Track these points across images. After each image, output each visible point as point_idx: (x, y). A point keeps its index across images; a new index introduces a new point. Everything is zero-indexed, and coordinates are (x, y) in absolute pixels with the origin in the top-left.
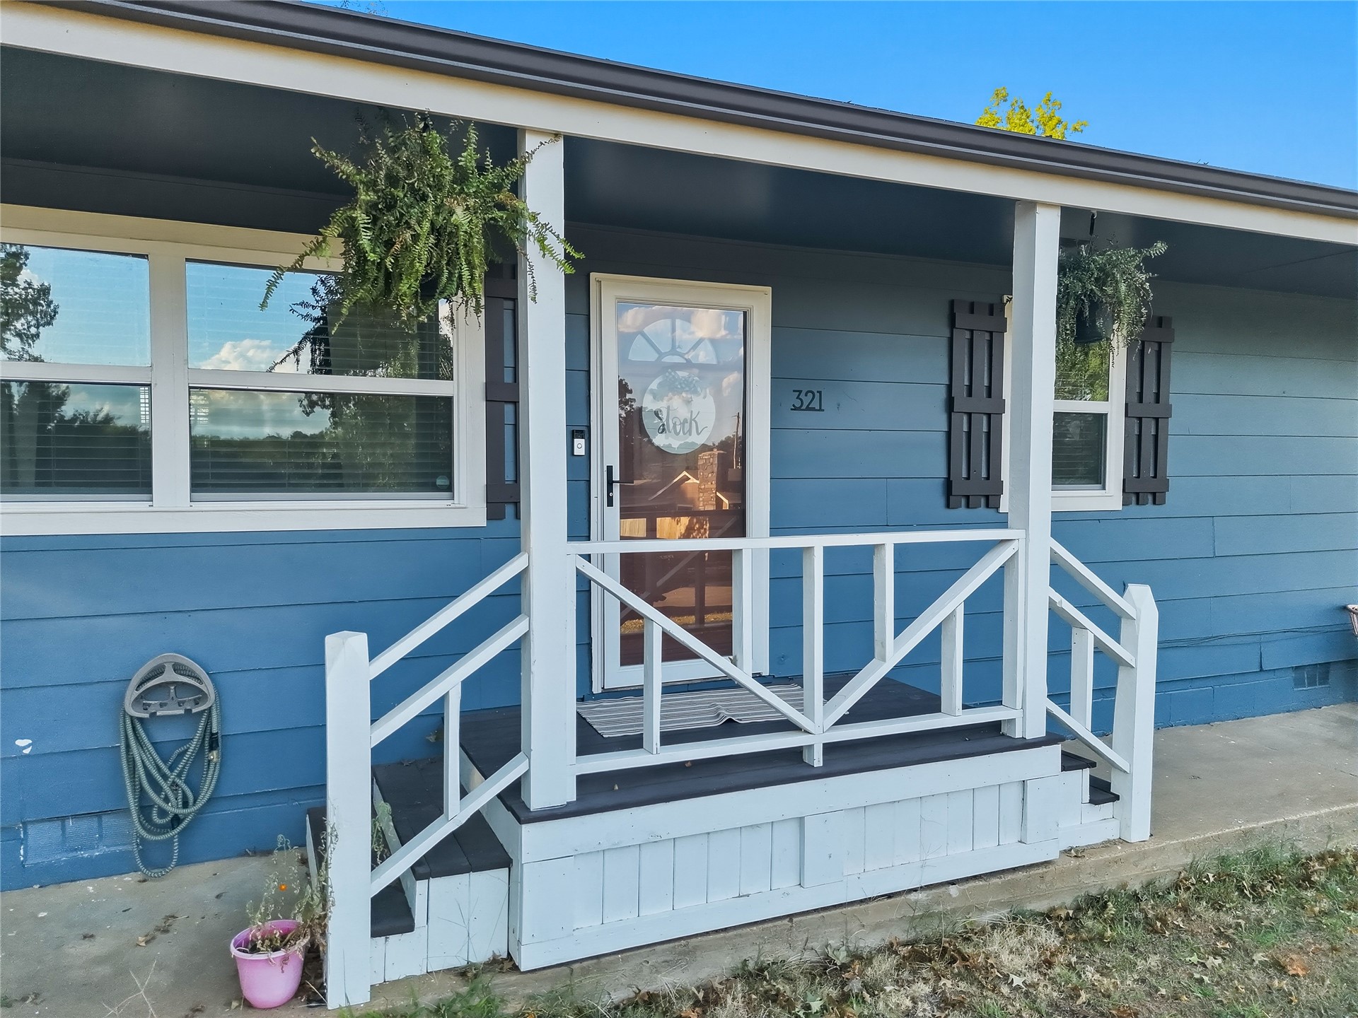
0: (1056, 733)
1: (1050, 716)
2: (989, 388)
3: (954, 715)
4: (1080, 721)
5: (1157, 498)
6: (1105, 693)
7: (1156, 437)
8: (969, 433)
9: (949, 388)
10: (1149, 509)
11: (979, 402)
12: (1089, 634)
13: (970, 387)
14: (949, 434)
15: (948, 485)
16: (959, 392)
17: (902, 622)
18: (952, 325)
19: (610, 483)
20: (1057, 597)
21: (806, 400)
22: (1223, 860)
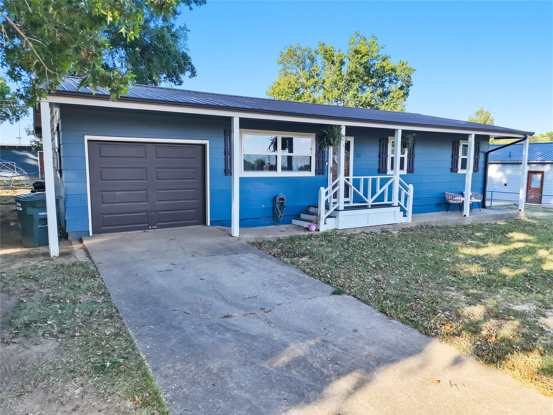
0: (399, 205)
1: (398, 203)
2: (386, 153)
3: (386, 202)
4: (402, 204)
5: (412, 172)
6: (406, 199)
7: (412, 161)
8: (382, 161)
9: (380, 153)
10: (411, 174)
11: (384, 155)
12: (404, 191)
13: (383, 153)
14: (379, 161)
15: (379, 170)
16: (381, 153)
17: (381, 188)
18: (380, 142)
19: (331, 169)
20: (400, 186)
21: (358, 155)
22: (421, 225)
